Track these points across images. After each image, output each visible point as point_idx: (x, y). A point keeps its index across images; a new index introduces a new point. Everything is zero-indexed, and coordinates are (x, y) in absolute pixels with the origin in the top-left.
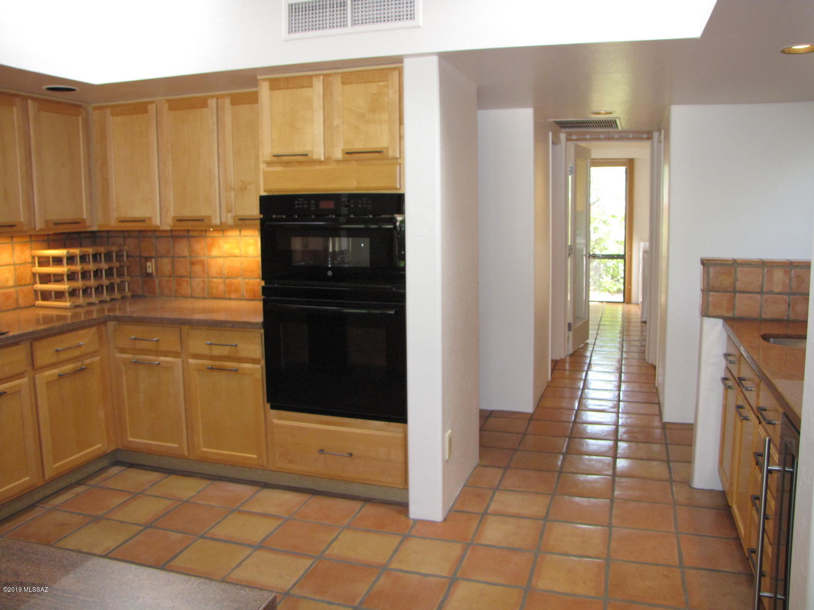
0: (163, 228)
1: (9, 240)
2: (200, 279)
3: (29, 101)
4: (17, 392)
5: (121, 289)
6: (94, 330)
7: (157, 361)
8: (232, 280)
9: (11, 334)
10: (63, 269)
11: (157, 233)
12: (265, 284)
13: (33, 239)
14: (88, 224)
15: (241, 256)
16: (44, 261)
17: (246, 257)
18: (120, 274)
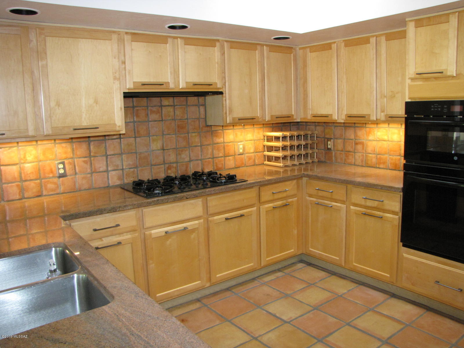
0: (338, 121)
1: (252, 127)
2: (360, 154)
3: (265, 47)
4: (250, 214)
5: (312, 157)
6: (295, 182)
7: (331, 204)
8: (382, 156)
9: (249, 182)
10: (279, 144)
11: (335, 123)
12: (406, 162)
13: (265, 126)
14: (295, 117)
15: (388, 141)
16: (270, 139)
17: (392, 141)
18: (312, 148)
